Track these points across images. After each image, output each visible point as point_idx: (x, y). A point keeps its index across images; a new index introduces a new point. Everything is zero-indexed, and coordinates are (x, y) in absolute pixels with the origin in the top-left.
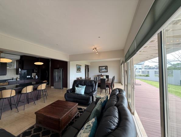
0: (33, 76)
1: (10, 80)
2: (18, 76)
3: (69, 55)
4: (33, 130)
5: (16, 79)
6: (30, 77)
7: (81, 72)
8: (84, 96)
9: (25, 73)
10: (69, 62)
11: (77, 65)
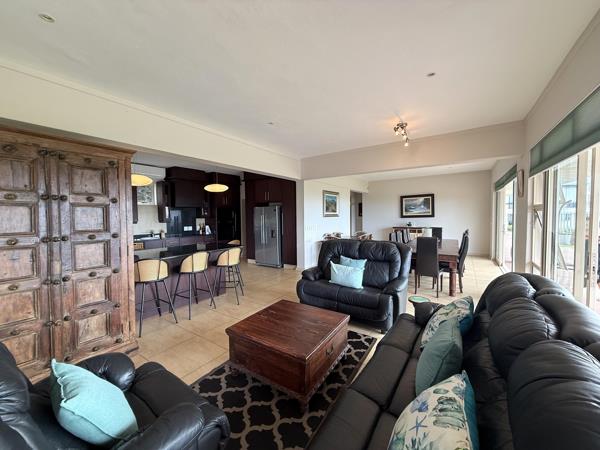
0: (198, 228)
1: (147, 236)
2: (164, 227)
3: (302, 160)
4: (222, 377)
5: (160, 235)
6: (190, 228)
7: (337, 216)
8: (364, 293)
9: (176, 219)
10: (302, 181)
11: (325, 192)
